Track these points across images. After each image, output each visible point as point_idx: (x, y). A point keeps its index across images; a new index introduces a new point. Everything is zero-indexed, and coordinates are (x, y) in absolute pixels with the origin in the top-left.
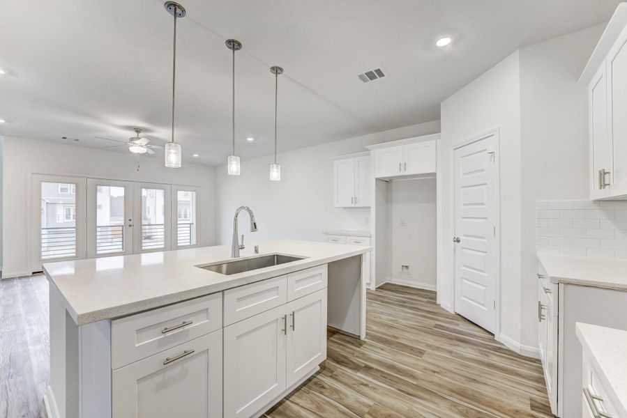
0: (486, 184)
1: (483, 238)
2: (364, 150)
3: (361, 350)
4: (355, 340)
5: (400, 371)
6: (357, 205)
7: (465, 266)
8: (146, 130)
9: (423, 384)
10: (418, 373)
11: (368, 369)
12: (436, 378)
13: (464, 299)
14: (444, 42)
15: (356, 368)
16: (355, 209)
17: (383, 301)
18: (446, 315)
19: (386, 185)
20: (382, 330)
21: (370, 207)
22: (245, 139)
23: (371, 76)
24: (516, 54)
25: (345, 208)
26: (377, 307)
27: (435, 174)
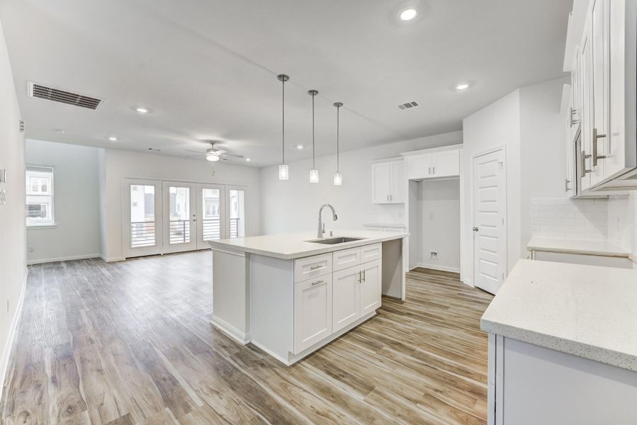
0: (496, 186)
1: (495, 227)
2: (398, 156)
3: (403, 305)
4: (399, 301)
5: (431, 316)
6: (392, 202)
7: (482, 249)
8: (219, 142)
9: (448, 322)
10: (445, 317)
11: (409, 314)
12: (457, 319)
13: (481, 274)
14: (462, 87)
15: (402, 314)
16: (389, 205)
17: (416, 279)
18: (468, 288)
19: (417, 185)
20: (417, 295)
21: (403, 204)
22: (296, 146)
23: (408, 106)
24: (517, 91)
25: (380, 204)
26: (413, 283)
27: (459, 176)
